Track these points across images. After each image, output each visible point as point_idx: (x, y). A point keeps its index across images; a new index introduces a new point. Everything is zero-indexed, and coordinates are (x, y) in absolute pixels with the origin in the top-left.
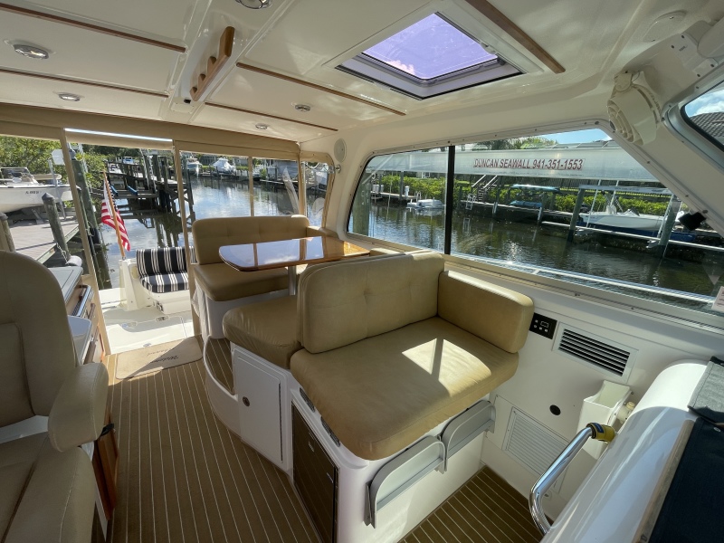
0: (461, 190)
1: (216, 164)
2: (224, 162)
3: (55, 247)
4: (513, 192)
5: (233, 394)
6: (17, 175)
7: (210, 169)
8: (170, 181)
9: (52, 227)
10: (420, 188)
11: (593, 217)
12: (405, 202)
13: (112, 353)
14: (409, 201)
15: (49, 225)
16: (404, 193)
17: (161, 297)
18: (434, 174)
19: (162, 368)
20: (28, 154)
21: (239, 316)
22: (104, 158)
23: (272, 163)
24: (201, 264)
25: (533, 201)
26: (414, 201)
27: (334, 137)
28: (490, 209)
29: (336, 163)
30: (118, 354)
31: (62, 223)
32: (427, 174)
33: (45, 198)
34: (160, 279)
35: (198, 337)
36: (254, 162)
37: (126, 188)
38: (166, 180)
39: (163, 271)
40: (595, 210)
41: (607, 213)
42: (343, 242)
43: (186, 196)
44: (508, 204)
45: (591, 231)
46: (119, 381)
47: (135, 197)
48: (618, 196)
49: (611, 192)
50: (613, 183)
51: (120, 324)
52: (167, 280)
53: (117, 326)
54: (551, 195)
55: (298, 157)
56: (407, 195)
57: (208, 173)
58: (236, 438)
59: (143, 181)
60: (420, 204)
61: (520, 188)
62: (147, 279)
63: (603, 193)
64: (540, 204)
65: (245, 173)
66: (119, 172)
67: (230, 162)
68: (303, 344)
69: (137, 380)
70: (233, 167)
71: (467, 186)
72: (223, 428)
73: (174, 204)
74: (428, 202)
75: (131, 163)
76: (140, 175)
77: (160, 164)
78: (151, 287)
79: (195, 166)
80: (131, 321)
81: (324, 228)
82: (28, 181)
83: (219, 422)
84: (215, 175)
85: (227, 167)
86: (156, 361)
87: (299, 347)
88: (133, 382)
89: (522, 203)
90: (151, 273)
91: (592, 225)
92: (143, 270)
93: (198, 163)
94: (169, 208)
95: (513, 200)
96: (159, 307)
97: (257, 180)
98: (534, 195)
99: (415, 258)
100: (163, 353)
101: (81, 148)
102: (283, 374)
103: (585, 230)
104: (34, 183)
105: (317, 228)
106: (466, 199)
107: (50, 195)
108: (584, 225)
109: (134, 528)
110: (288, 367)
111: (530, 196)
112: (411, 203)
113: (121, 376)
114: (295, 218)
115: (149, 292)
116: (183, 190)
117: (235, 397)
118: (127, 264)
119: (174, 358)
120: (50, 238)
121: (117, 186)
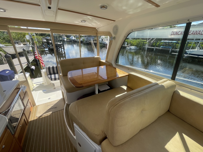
0: (143, 43)
1: (70, 38)
2: (73, 37)
3: (27, 64)
4: (161, 43)
5: (75, 136)
6: (17, 43)
7: (69, 39)
8: (58, 43)
9: (26, 58)
10: (130, 43)
11: (191, 51)
14: (127, 47)
15: (25, 57)
16: (125, 44)
17: (53, 82)
18: (134, 38)
19: (51, 112)
20: (21, 37)
22: (41, 37)
23: (86, 37)
24: (63, 76)
25: (168, 46)
27: (113, 24)
28: (153, 49)
29: (113, 36)
30: (38, 105)
31: (29, 57)
32: (132, 38)
33: (23, 50)
34: (53, 76)
35: (64, 99)
36: (81, 37)
37: (47, 46)
38: (57, 43)
39: (54, 74)
40: (191, 49)
41: (196, 50)
43: (63, 47)
44: (159, 47)
45: (189, 56)
46: (37, 118)
47: (49, 48)
48: (200, 43)
49: (199, 43)
50: (199, 39)
51: (42, 90)
52: (55, 76)
54: (175, 44)
55: (97, 34)
56: (126, 45)
57: (68, 40)
60: (130, 48)
61: (164, 42)
62: (49, 76)
63: (196, 43)
64: (170, 47)
65: (79, 40)
66: (45, 41)
67: (74, 37)
69: (43, 117)
70: (75, 38)
71: (146, 42)
73: (60, 50)
74: (133, 47)
75: (48, 38)
76: (51, 42)
77: (55, 38)
78: (50, 79)
79: (65, 38)
80: (45, 89)
81: (106, 61)
82: (20, 44)
84: (70, 41)
85: (74, 38)
86: (50, 109)
88: (41, 118)
89: (164, 47)
90: (50, 74)
91: (190, 54)
92: (48, 73)
93: (66, 37)
94: (58, 51)
95: (161, 46)
96: (54, 85)
97: (82, 42)
98: (169, 44)
100: (52, 105)
101: (35, 35)
103: (187, 56)
104: (22, 45)
105: (104, 61)
106: (145, 46)
107: (25, 49)
108: (187, 54)
111: (167, 45)
112: (127, 48)
113: (38, 115)
114: (96, 58)
115: (50, 80)
116: (62, 46)
117: (75, 137)
118: (43, 71)
119: (56, 108)
120: (26, 61)
121: (45, 45)
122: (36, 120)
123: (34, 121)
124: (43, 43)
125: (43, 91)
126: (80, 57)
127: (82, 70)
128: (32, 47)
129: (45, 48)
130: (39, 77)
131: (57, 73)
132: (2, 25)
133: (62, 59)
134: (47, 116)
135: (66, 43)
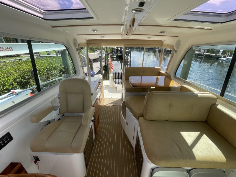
6: (96, 51)
8: (126, 50)
9: (100, 63)
12: (218, 58)
13: (104, 98)
14: (221, 57)
16: (218, 53)
17: (117, 85)
19: (112, 105)
21: (129, 99)
24: (125, 80)
26: (224, 57)
27: (176, 39)
31: (102, 62)
33: (99, 56)
34: (117, 80)
35: (122, 99)
37: (116, 53)
39: (118, 79)
42: (171, 80)
43: (129, 55)
47: (117, 55)
52: (119, 81)
53: (107, 90)
55: (162, 46)
56: (220, 54)
58: (124, 131)
59: (120, 50)
60: (228, 59)
62: (114, 80)
66: (115, 48)
68: (144, 115)
72: (122, 127)
81: (166, 73)
83: (121, 125)
86: (112, 103)
87: (142, 116)
88: (106, 106)
90: (116, 79)
92: (114, 78)
96: (116, 88)
99: (198, 96)
100: (114, 101)
102: (136, 121)
104: (99, 52)
105: (163, 72)
109: (99, 141)
110: (138, 120)
112: (222, 58)
113: (105, 104)
114: (156, 68)
115: (114, 83)
116: (129, 53)
117: (125, 121)
118: (111, 75)
119: (116, 103)
120: (100, 66)
121: (114, 52)
122: (103, 106)
123: (102, 106)
124: (113, 50)
125: (108, 91)
126: (142, 67)
127: (141, 77)
128: (105, 54)
129: (114, 55)
130: (107, 80)
131: (121, 79)
132: (98, 44)
133: (127, 66)
134: (110, 106)
135: (134, 50)
